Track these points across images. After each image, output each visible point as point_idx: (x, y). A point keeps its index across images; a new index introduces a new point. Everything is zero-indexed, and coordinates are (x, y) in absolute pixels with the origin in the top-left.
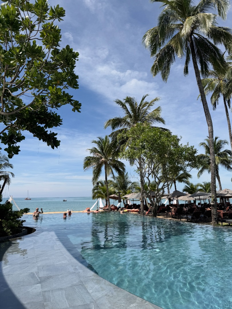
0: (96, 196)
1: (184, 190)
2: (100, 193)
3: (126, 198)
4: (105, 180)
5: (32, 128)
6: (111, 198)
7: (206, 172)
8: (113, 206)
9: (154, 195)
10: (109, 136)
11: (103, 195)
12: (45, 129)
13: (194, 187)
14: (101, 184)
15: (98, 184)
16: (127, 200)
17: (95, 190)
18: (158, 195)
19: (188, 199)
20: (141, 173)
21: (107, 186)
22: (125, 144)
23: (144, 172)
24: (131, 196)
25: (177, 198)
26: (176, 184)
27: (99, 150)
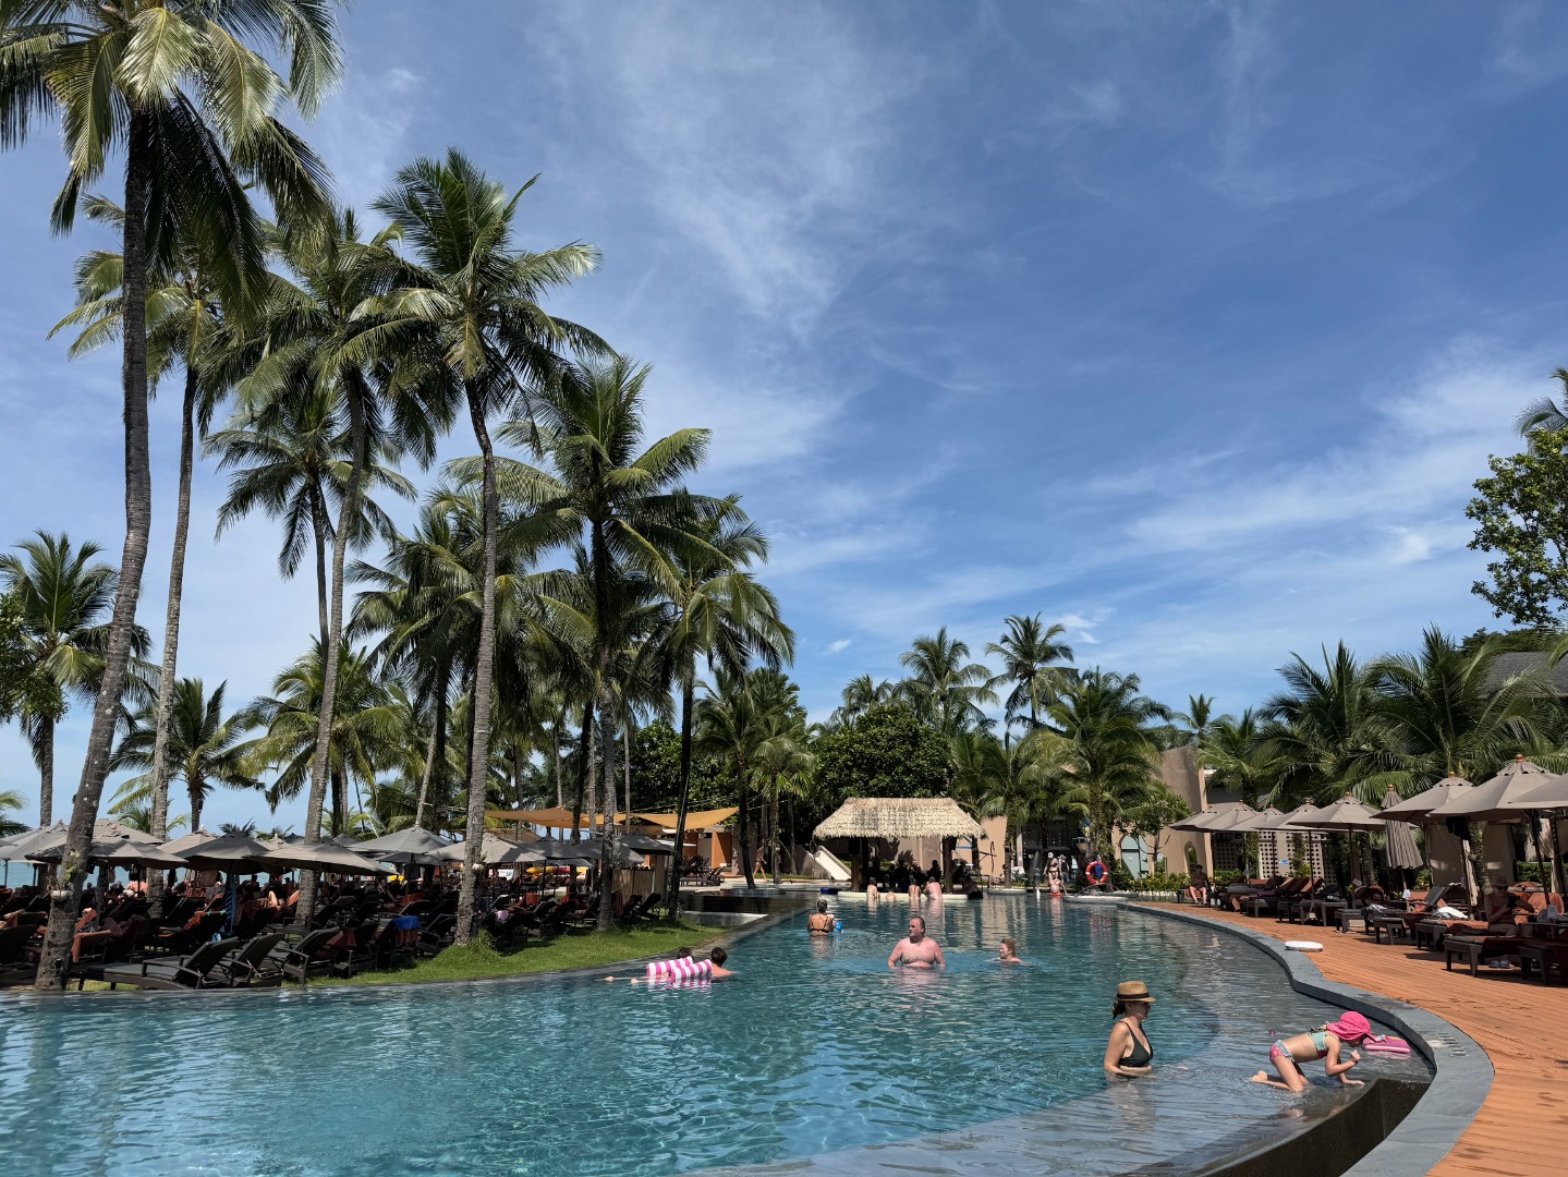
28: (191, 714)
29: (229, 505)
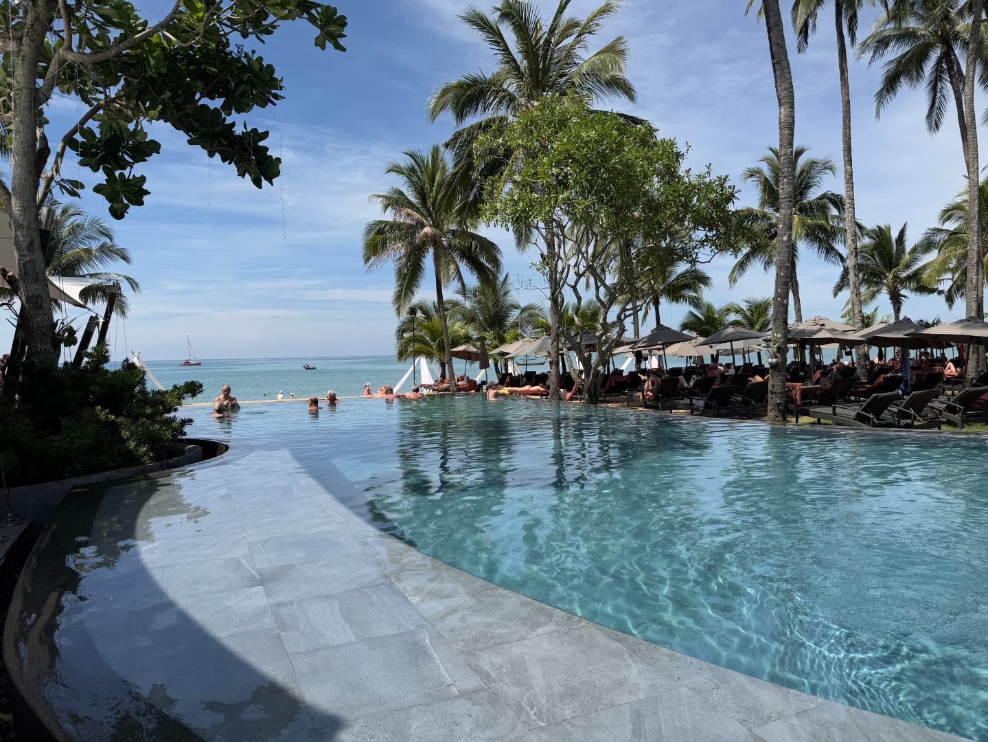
0: (410, 349)
1: (685, 326)
2: (420, 340)
3: (503, 354)
4: (436, 299)
5: (182, 113)
6: (458, 355)
7: (756, 266)
8: (462, 378)
9: (592, 342)
10: (447, 145)
11: (432, 347)
12: (223, 115)
13: (716, 316)
14: (425, 312)
15: (413, 311)
16: (506, 360)
17: (404, 331)
18: (606, 342)
19: (695, 353)
20: (554, 271)
21: (444, 318)
22: (502, 174)
23: (563, 269)
24: (521, 346)
25: (663, 349)
26: (660, 307)
27: (412, 199)
28: (885, 249)
29: (883, 89)
